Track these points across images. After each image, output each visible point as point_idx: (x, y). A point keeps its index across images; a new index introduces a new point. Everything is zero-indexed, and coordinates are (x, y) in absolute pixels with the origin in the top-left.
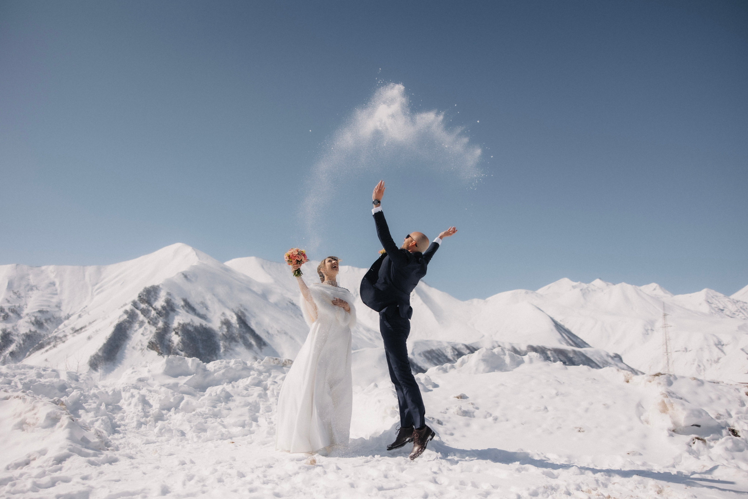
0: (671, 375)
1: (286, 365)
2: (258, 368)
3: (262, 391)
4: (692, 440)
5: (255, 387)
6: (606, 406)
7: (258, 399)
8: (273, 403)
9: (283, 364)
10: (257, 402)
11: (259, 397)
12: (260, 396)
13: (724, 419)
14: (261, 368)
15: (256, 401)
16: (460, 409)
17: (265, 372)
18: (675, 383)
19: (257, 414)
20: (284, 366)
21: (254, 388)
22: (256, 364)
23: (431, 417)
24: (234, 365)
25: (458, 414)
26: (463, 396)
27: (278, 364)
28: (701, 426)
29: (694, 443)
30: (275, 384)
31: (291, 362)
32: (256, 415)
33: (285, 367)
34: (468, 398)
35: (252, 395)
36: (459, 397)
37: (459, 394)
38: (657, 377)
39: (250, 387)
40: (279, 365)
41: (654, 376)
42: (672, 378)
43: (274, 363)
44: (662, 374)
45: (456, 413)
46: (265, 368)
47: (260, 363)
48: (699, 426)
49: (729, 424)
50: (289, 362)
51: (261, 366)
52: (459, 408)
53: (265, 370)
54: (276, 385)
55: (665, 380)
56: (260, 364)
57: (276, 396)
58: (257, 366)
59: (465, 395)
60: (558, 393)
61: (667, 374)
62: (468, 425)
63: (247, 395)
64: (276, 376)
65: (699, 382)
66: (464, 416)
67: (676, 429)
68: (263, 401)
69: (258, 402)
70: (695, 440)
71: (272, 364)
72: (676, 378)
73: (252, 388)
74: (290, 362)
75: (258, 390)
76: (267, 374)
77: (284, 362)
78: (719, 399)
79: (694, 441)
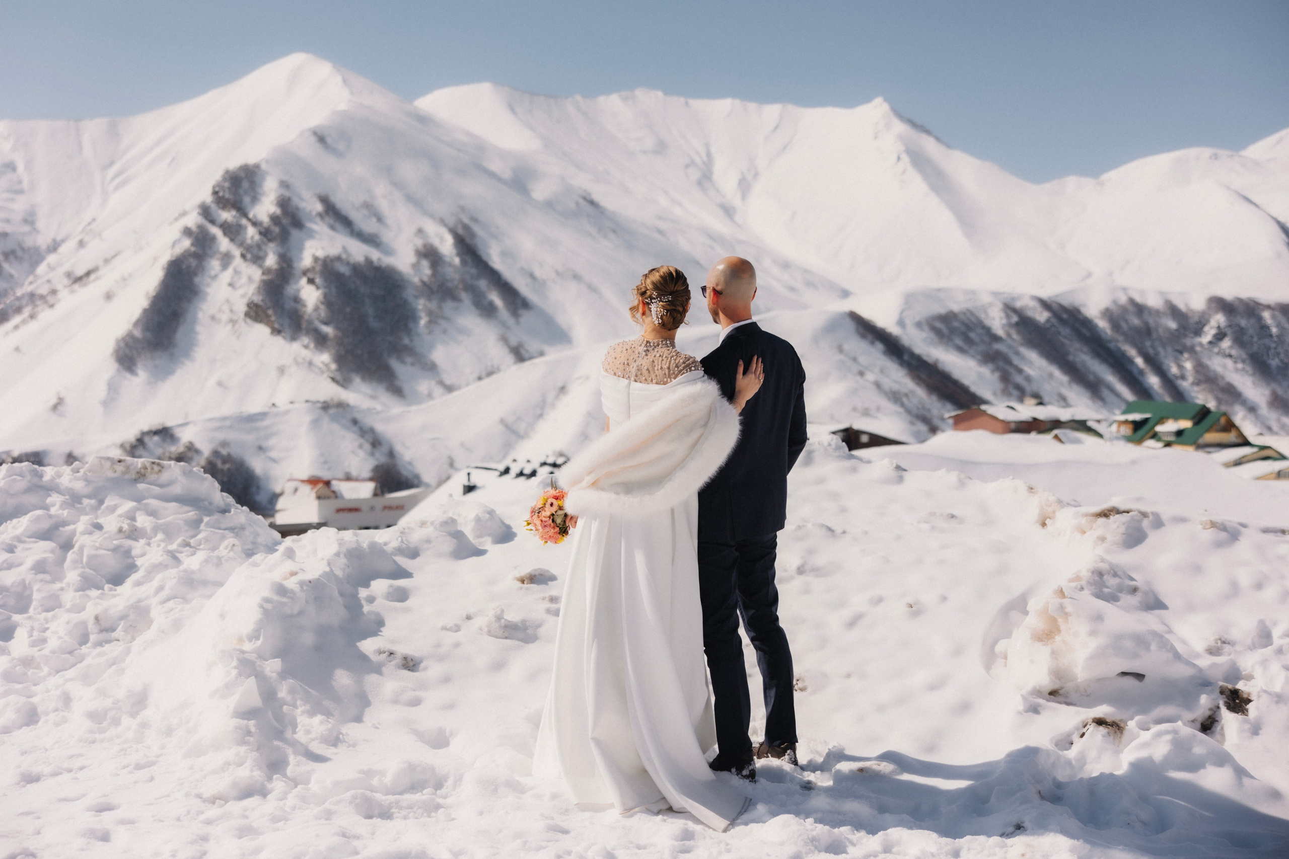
0: (1144, 515)
1: (144, 475)
2: (70, 485)
3: (52, 552)
4: (1081, 726)
5: (36, 542)
6: (915, 610)
7: (29, 577)
8: (69, 587)
9: (138, 473)
10: (27, 582)
11: (33, 572)
12: (40, 568)
13: (1230, 654)
14: (79, 486)
15: (23, 581)
16: (499, 618)
17: (89, 497)
18: (1154, 538)
19: (16, 618)
20: (139, 478)
21: (36, 545)
22: (68, 475)
23: (386, 650)
24: (3, 481)
25: (489, 633)
26: (541, 575)
27: (124, 473)
28: (1146, 678)
29: (1082, 735)
30: (94, 532)
31: (159, 468)
32: (13, 619)
33: (143, 482)
34: (553, 578)
35: (19, 565)
36: (525, 579)
37: (525, 571)
38: (1102, 520)
39: (24, 542)
40: (127, 477)
41: (1092, 518)
42: (1145, 523)
43: (115, 472)
44: (1118, 512)
45: (486, 630)
46: (87, 485)
47: (78, 472)
48: (1140, 677)
49: (1241, 669)
50: (152, 469)
51: (78, 479)
52: (496, 617)
53: (87, 490)
54: (97, 535)
55: (1122, 529)
56: (78, 474)
57: (83, 567)
58: (70, 481)
59: (548, 571)
60: (803, 565)
61: (1135, 511)
62: (498, 666)
63: (5, 565)
64: (115, 505)
65: (1223, 535)
66: (506, 638)
67: (1062, 688)
68: (42, 581)
69: (30, 583)
70: (1088, 726)
71: (110, 474)
72: (1158, 523)
73: (27, 546)
74: (156, 468)
75: (43, 550)
76: (93, 502)
77: (141, 469)
78: (1259, 586)
79: (1084, 730)
